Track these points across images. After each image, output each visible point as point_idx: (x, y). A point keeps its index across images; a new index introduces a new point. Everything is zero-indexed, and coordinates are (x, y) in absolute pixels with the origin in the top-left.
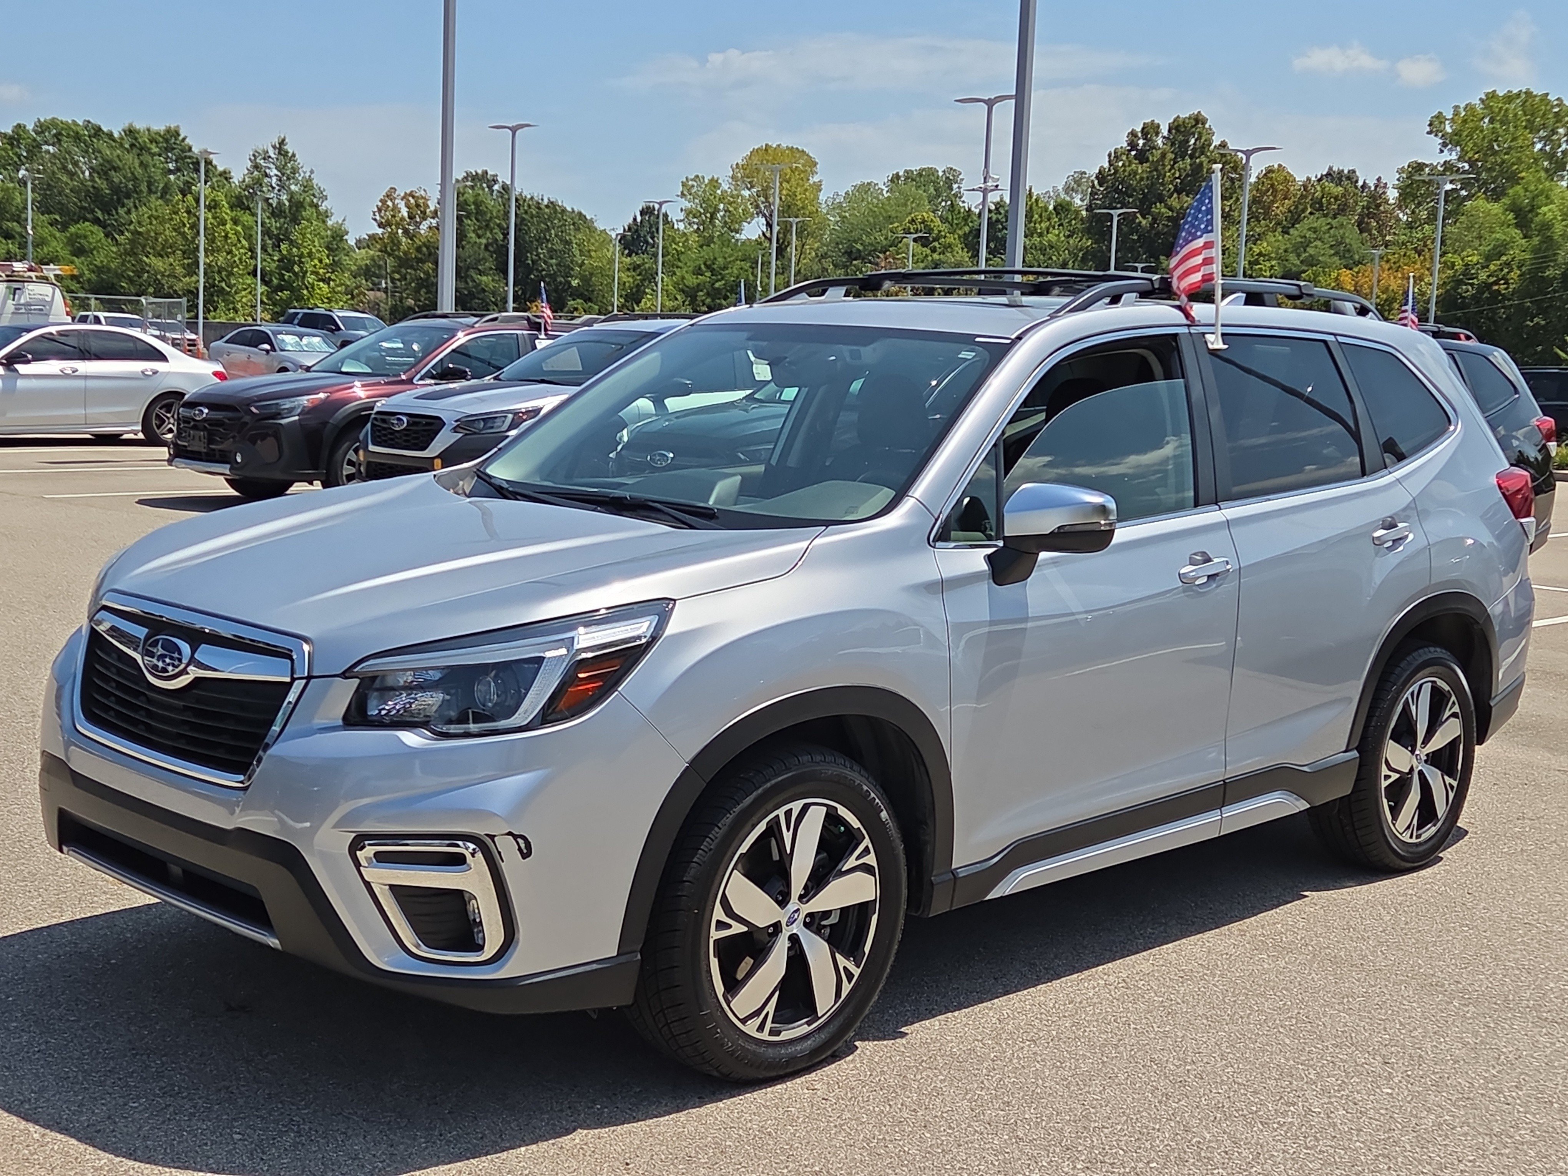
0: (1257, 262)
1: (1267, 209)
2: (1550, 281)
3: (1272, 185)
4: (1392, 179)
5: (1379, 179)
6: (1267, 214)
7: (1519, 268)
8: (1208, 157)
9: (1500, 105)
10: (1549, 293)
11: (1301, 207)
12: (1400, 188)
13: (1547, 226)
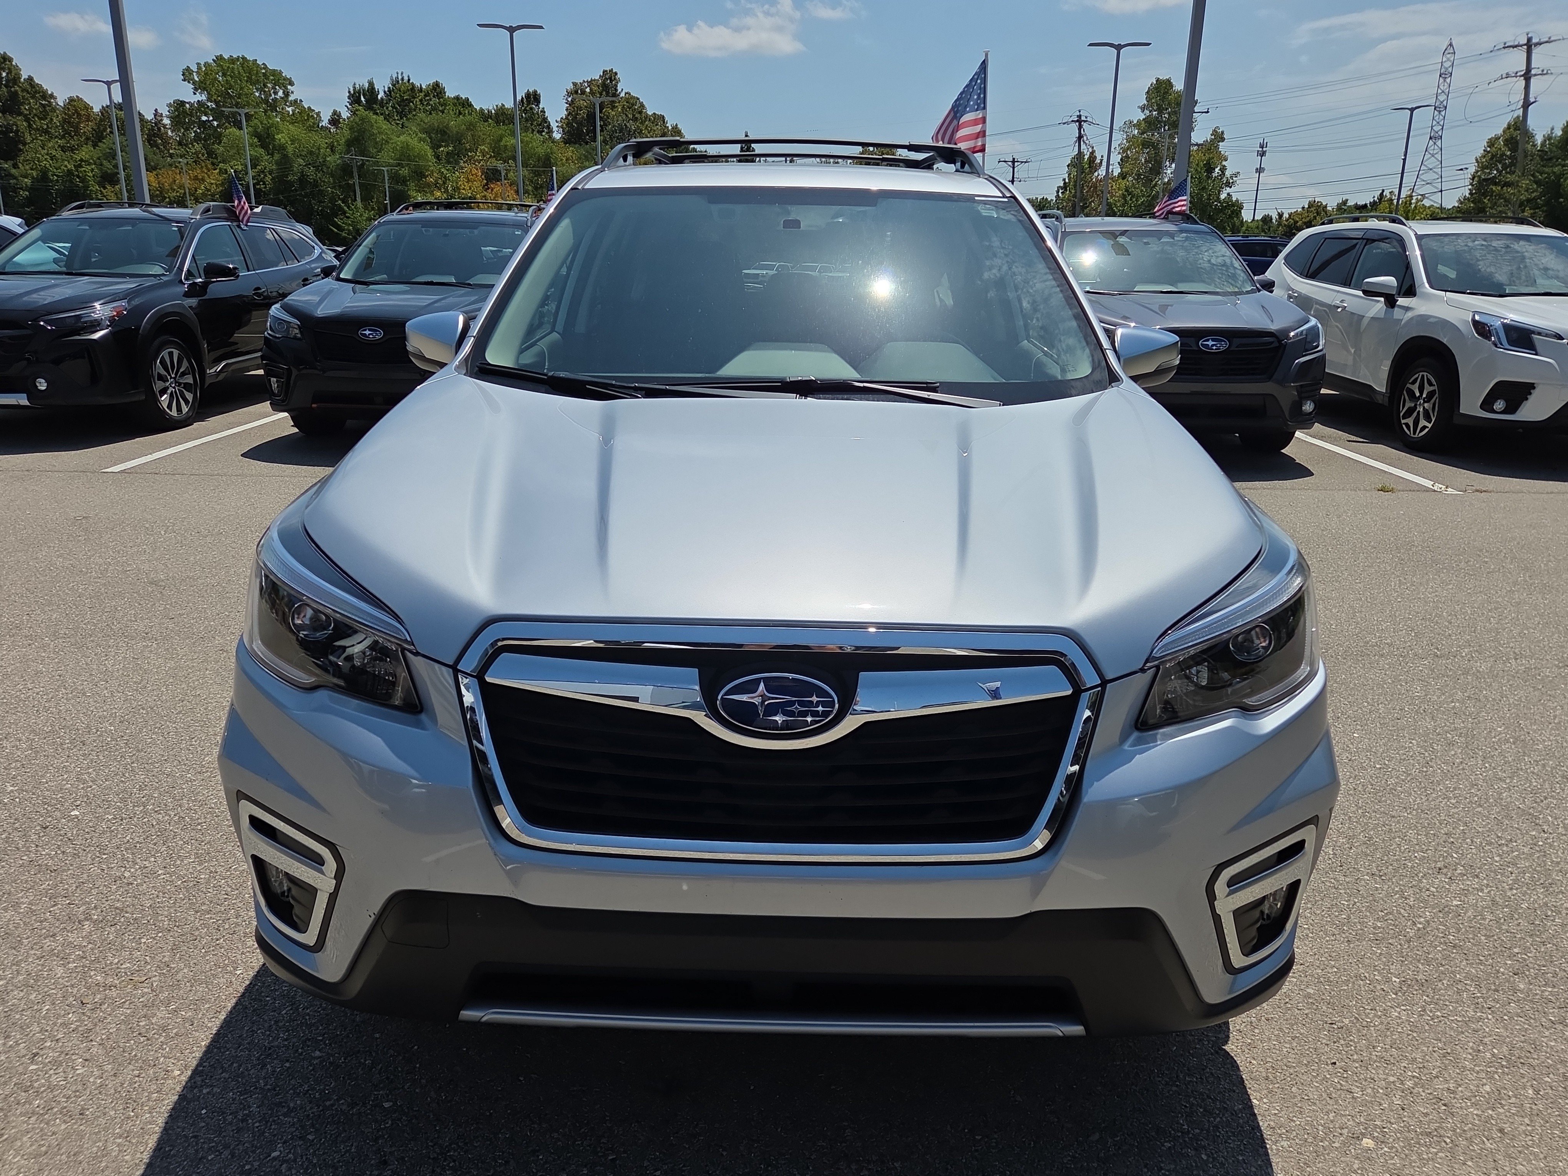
0: (80, 166)
1: (77, 129)
2: (291, 184)
3: (76, 111)
4: (164, 111)
5: (156, 110)
6: (77, 132)
7: (270, 174)
8: (20, 87)
9: (227, 65)
10: (292, 191)
11: (102, 128)
12: (171, 117)
13: (282, 148)
